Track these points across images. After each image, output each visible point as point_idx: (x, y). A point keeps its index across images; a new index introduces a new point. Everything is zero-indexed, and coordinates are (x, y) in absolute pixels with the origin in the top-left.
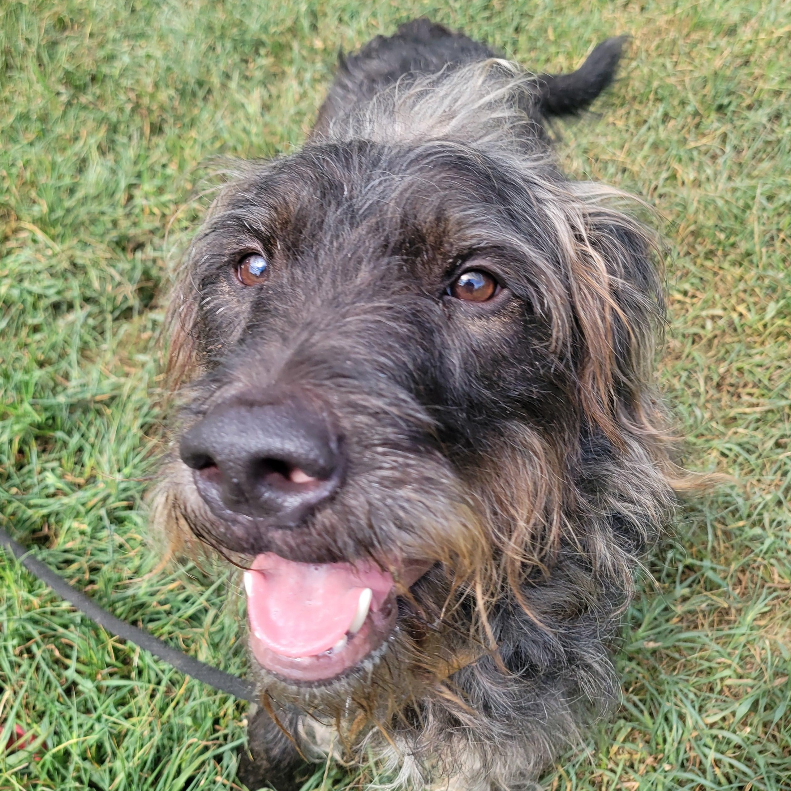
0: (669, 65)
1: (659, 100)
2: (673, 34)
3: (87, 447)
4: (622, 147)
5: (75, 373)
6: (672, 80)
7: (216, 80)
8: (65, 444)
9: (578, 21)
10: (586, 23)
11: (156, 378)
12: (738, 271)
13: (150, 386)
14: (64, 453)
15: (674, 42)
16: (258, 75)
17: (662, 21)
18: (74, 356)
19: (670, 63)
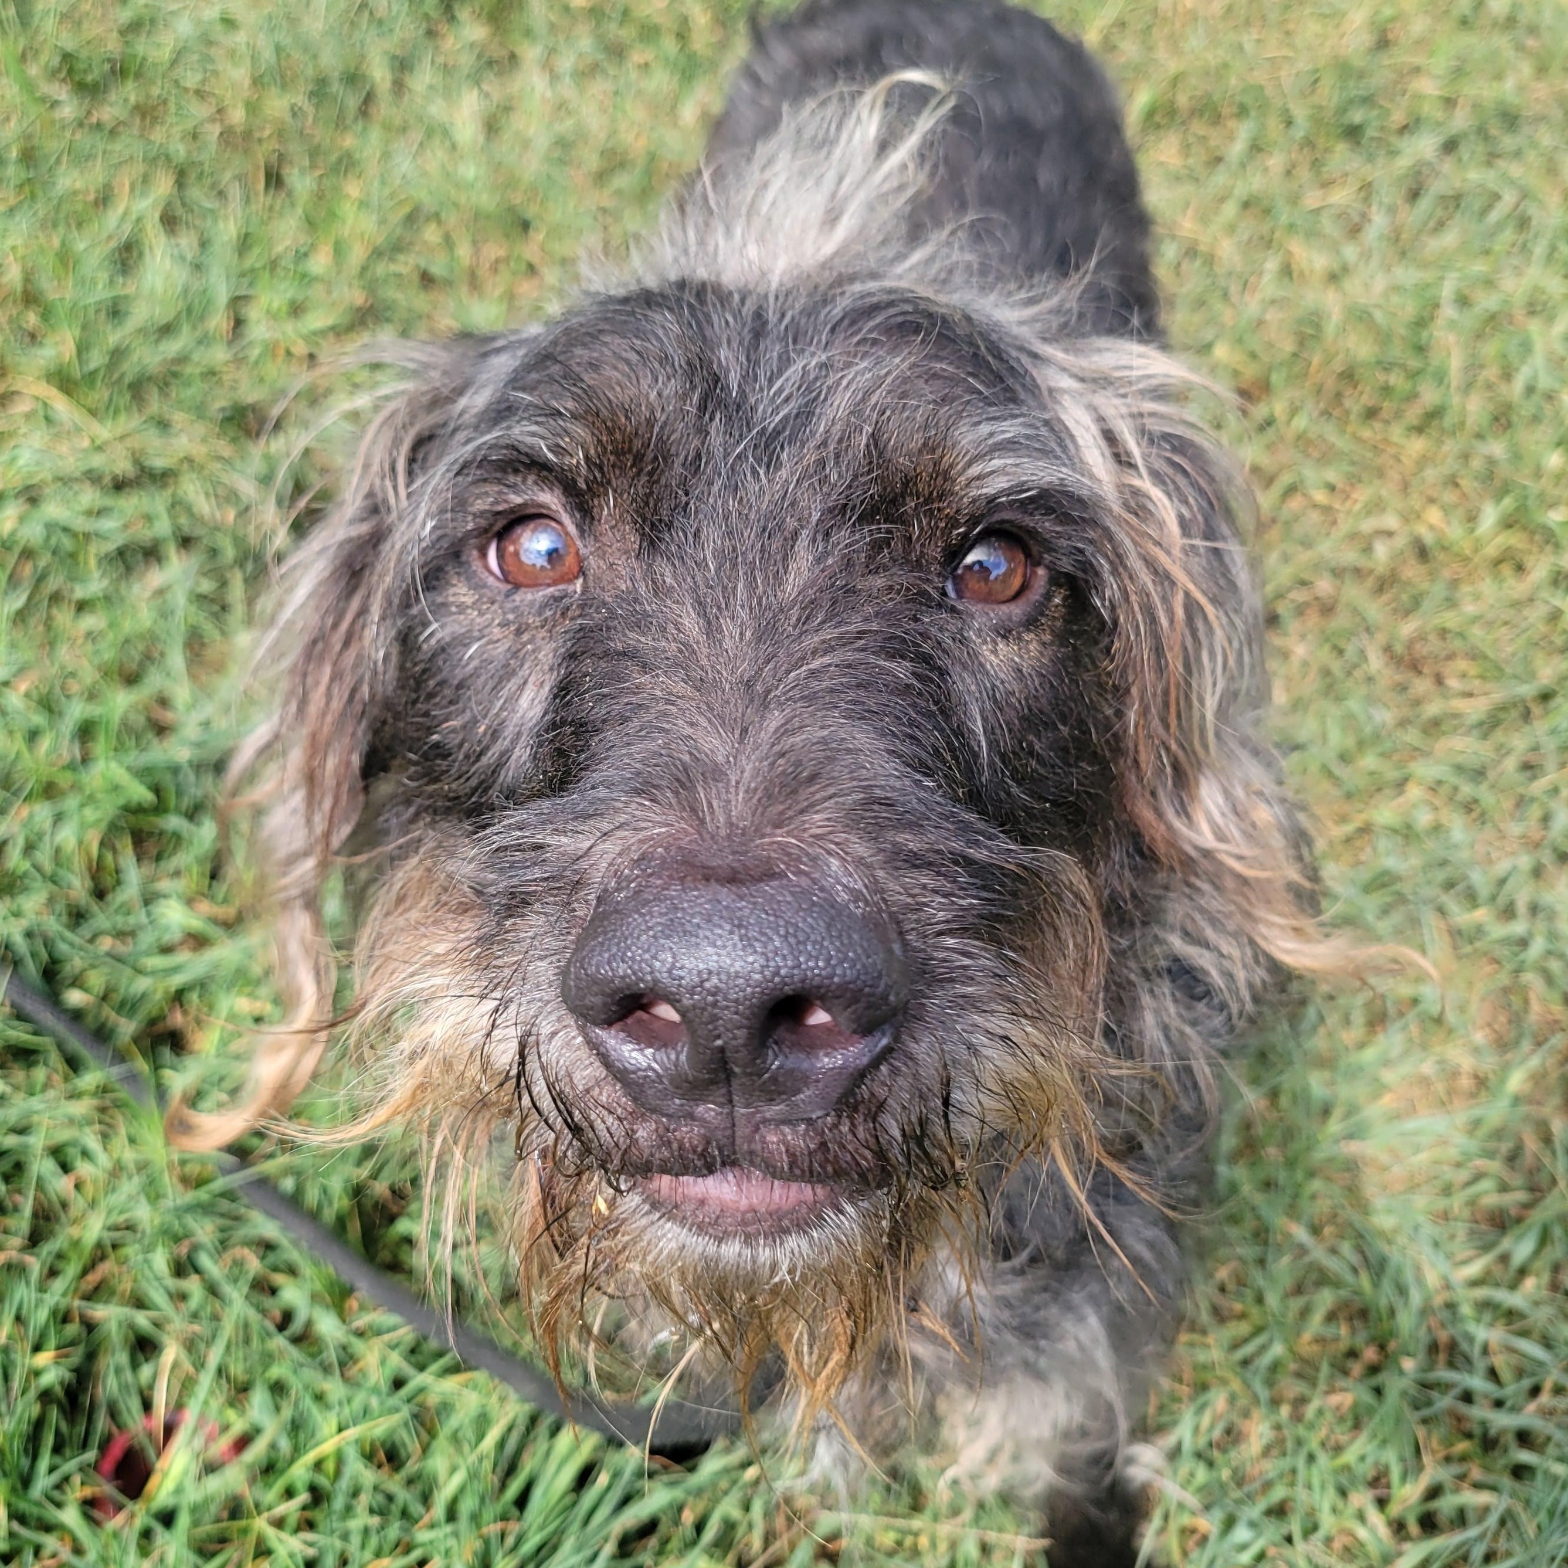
0: (1248, 47)
1: (1242, 111)
5: (181, 694)
6: (1259, 77)
7: (380, 74)
12: (1417, 446)
16: (466, 61)
18: (177, 659)
19: (1248, 39)
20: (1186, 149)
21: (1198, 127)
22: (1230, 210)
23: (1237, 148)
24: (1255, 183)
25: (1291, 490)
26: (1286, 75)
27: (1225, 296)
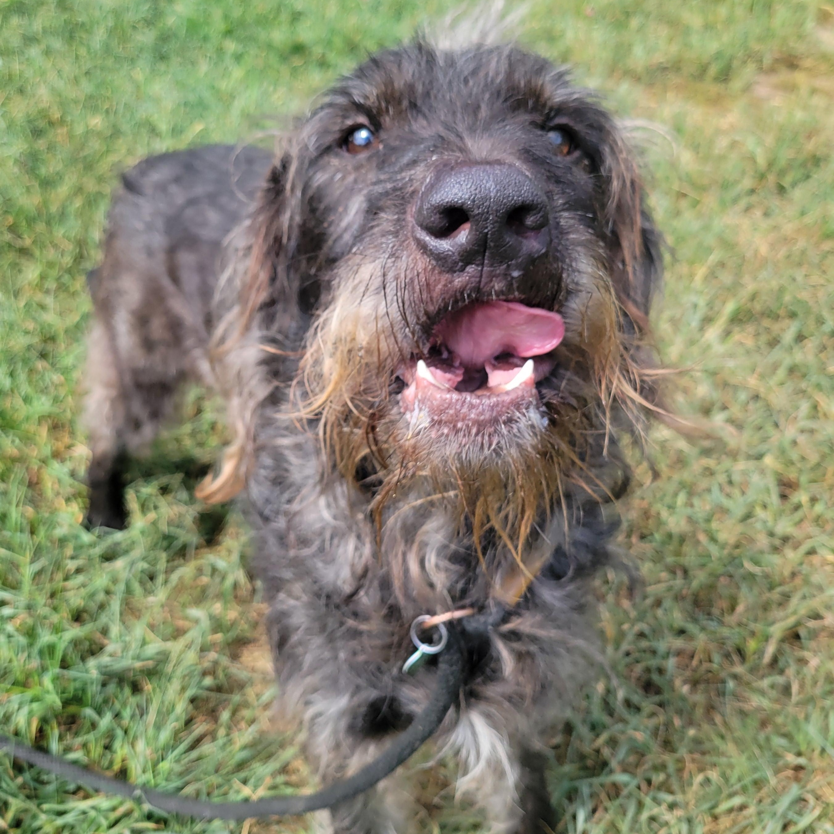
0: (800, 278)
1: (793, 315)
2: (801, 244)
3: (119, 733)
4: (753, 370)
5: (115, 630)
6: (804, 295)
8: (94, 726)
9: (695, 225)
10: (706, 228)
11: (210, 638)
13: (204, 649)
14: (91, 737)
15: (803, 252)
17: (788, 228)
18: (116, 605)
19: (799, 275)
20: (757, 335)
21: (766, 323)
22: (781, 373)
23: (788, 337)
24: (798, 357)
25: (812, 552)
26: (821, 294)
27: (776, 425)
